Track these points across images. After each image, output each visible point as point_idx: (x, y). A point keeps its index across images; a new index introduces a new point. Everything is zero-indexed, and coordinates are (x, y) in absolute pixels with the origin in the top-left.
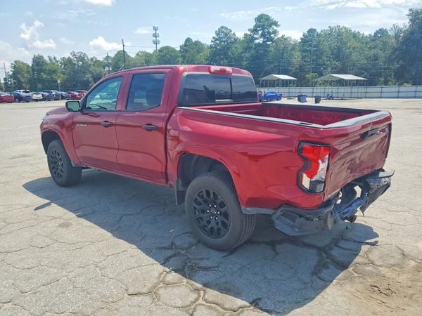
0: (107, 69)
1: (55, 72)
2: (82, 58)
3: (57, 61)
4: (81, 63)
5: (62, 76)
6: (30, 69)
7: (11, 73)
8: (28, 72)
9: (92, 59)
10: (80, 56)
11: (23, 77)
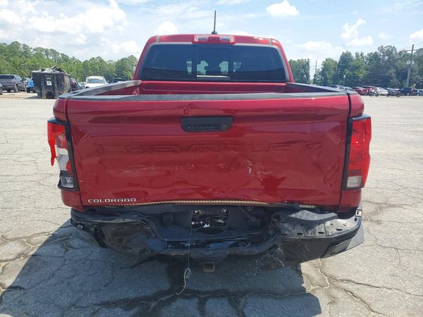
0: (408, 62)
1: (358, 68)
2: (389, 52)
3: (363, 58)
4: (387, 58)
5: (365, 72)
6: (336, 66)
7: (321, 70)
8: (334, 69)
9: (401, 52)
10: (388, 50)
11: (330, 74)
